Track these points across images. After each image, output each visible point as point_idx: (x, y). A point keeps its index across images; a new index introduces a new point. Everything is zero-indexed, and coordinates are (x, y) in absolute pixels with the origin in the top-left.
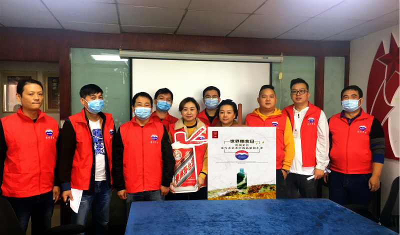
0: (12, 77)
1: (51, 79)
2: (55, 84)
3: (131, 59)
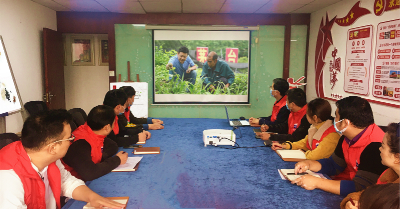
0: (77, 40)
1: (103, 41)
2: (106, 45)
3: (153, 31)
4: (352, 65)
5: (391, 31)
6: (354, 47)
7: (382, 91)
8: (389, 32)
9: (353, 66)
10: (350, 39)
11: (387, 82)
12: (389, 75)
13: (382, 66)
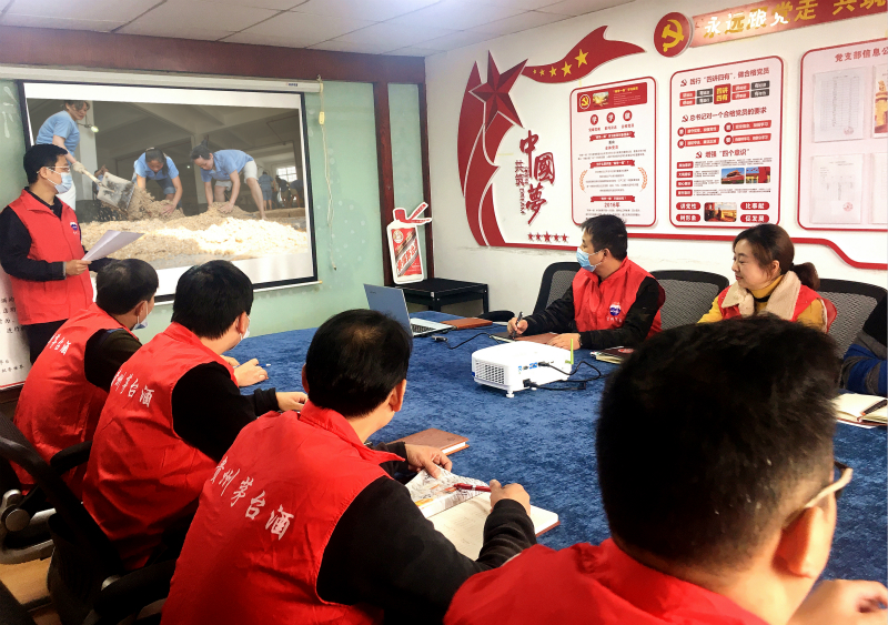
4: (593, 165)
5: (716, 87)
6: (597, 126)
7: (701, 212)
8: (711, 90)
9: (596, 169)
10: (580, 110)
11: (714, 193)
12: (719, 177)
13: (694, 160)
